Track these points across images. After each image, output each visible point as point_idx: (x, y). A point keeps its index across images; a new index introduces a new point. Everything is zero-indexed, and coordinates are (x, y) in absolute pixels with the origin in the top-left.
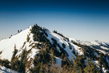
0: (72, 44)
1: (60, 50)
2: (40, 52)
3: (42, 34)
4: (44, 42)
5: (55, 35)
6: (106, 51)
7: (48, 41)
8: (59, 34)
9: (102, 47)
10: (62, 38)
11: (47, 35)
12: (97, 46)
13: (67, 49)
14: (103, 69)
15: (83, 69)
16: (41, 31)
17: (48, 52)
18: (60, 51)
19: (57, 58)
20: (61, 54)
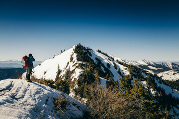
0: (117, 64)
1: (105, 70)
2: (84, 72)
3: (86, 53)
4: (88, 62)
5: (99, 55)
6: (154, 71)
7: (92, 60)
8: (103, 53)
10: (107, 57)
11: (91, 55)
12: (145, 66)
13: (112, 69)
14: (151, 90)
15: (129, 90)
16: (85, 51)
17: (92, 72)
18: (104, 71)
19: (101, 78)
20: (106, 74)
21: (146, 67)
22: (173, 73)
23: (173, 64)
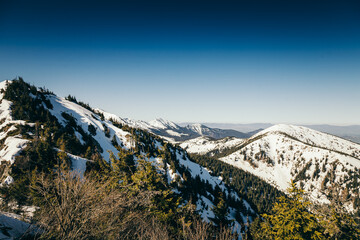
0: (110, 126)
1: (84, 139)
3: (37, 102)
4: (43, 121)
5: (71, 106)
6: (176, 138)
7: (53, 118)
8: (80, 104)
9: (169, 131)
10: (89, 113)
11: (50, 107)
12: (161, 130)
13: (100, 138)
14: (171, 171)
15: (130, 177)
16: (34, 97)
17: (54, 145)
18: (82, 142)
19: (75, 157)
20: (85, 147)
21: (162, 132)
22: (202, 141)
23: (203, 126)
